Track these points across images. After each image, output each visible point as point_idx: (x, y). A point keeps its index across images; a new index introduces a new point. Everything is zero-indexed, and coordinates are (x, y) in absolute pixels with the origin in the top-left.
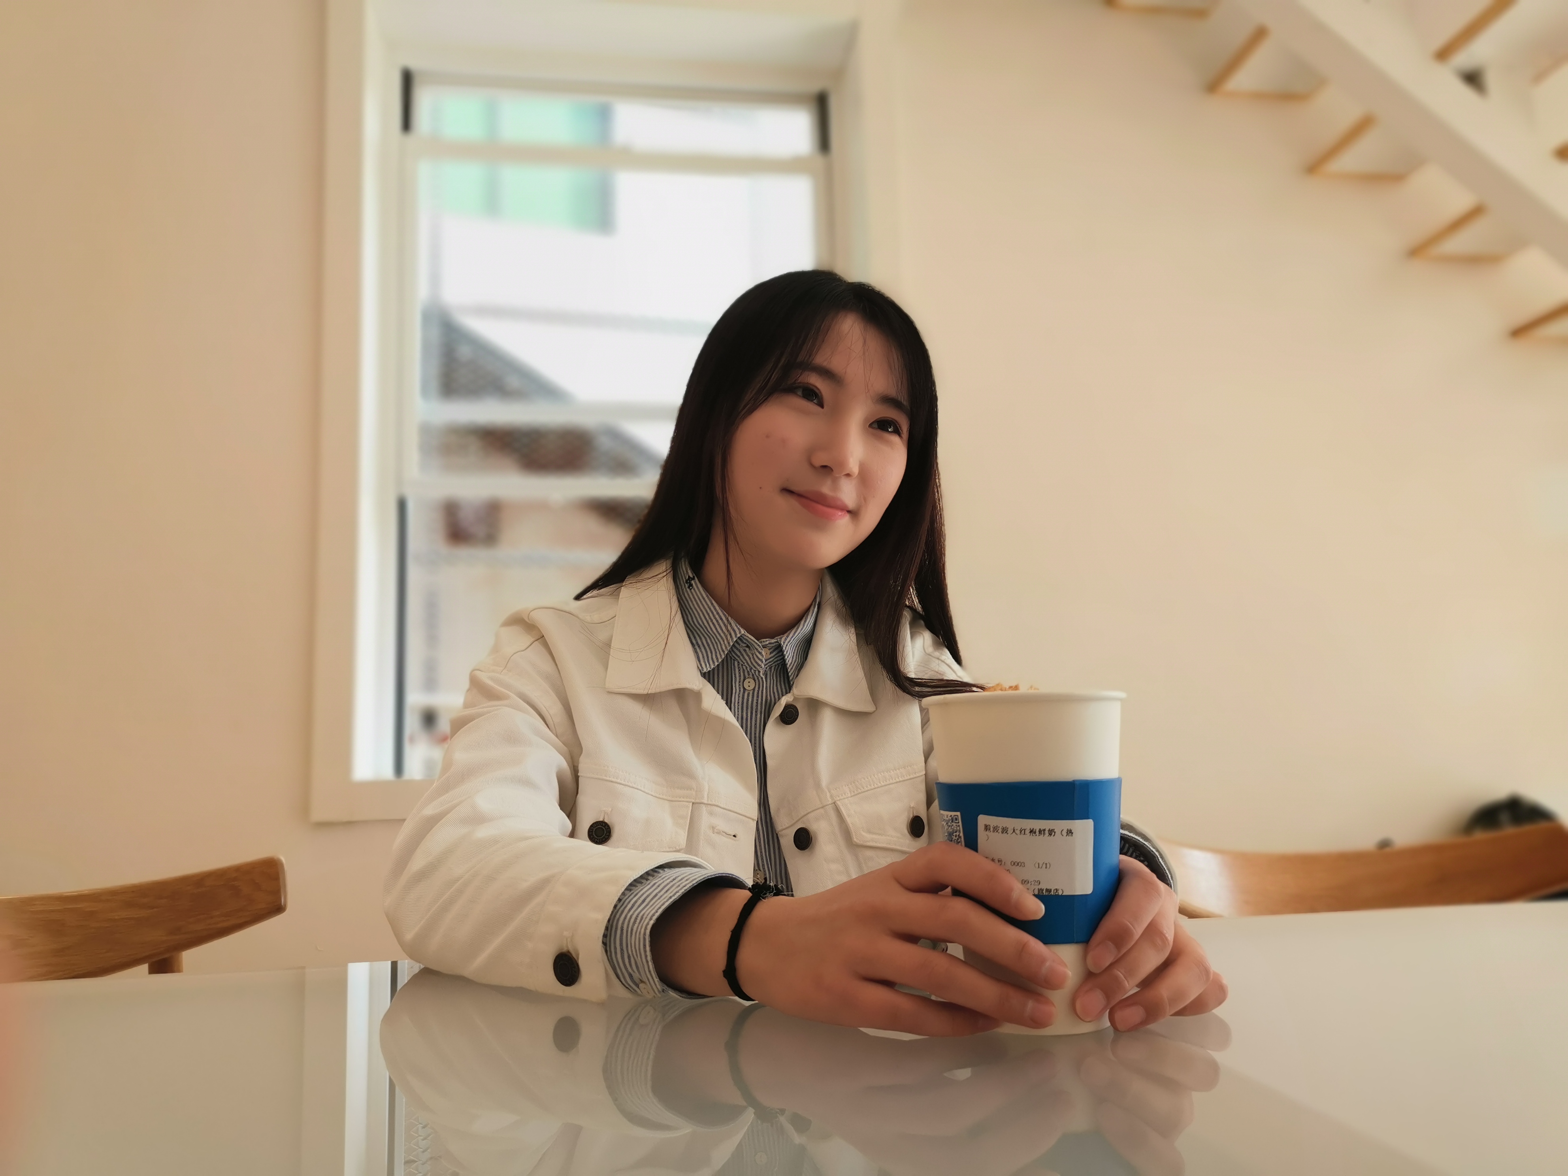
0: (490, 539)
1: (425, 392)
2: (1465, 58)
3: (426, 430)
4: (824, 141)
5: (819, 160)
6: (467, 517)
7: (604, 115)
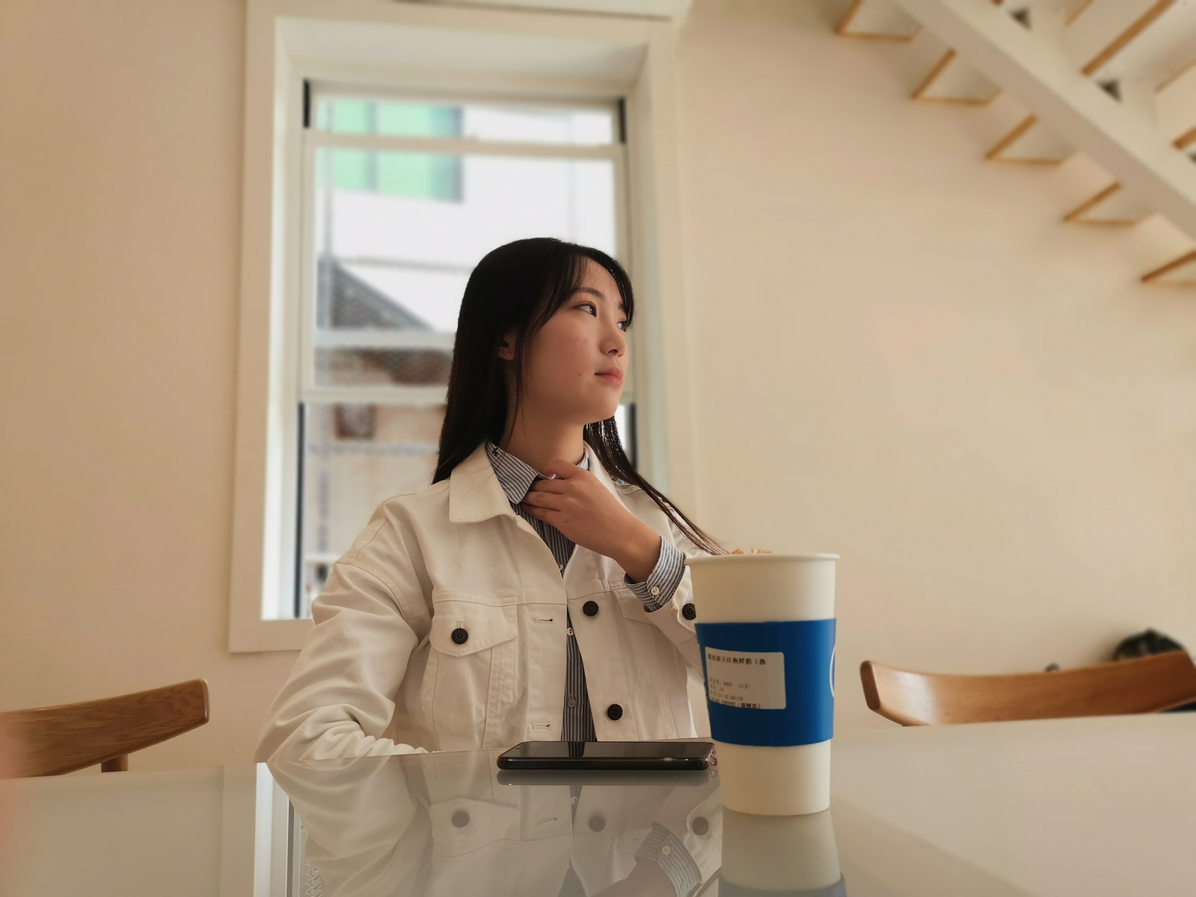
0: (369, 435)
1: (320, 322)
2: (1104, 73)
3: (320, 352)
4: (622, 134)
5: (619, 148)
6: (351, 418)
7: (457, 115)
